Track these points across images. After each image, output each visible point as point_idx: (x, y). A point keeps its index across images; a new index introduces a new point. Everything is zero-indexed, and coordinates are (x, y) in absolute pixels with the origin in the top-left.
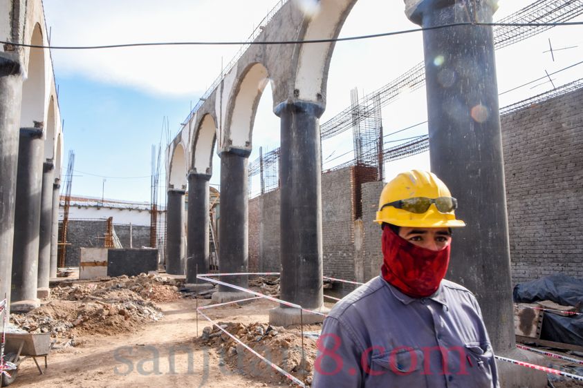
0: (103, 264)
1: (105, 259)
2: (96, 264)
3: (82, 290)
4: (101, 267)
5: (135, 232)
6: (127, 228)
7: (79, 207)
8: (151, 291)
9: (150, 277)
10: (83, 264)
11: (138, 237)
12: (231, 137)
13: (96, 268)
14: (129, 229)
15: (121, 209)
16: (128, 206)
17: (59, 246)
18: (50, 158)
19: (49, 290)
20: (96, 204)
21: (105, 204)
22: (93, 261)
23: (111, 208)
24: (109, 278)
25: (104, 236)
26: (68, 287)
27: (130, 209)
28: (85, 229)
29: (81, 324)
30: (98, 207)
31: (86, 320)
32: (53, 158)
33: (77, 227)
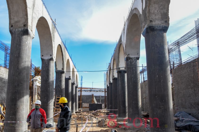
0: (88, 107)
1: (88, 106)
2: (86, 107)
3: (82, 114)
4: (87, 108)
5: (102, 98)
6: (99, 97)
7: (85, 91)
8: (98, 114)
9: (100, 111)
10: (83, 108)
11: (103, 99)
12: (114, 75)
13: (86, 108)
14: (100, 97)
15: (97, 91)
16: (99, 90)
17: (78, 102)
18: (74, 81)
19: (75, 114)
20: (90, 90)
21: (93, 90)
22: (85, 107)
23: (94, 91)
24: (89, 111)
25: (92, 99)
26: (79, 113)
27: (100, 91)
28: (86, 98)
29: (77, 119)
30: (90, 91)
31: (78, 118)
32: (75, 82)
33: (84, 97)
